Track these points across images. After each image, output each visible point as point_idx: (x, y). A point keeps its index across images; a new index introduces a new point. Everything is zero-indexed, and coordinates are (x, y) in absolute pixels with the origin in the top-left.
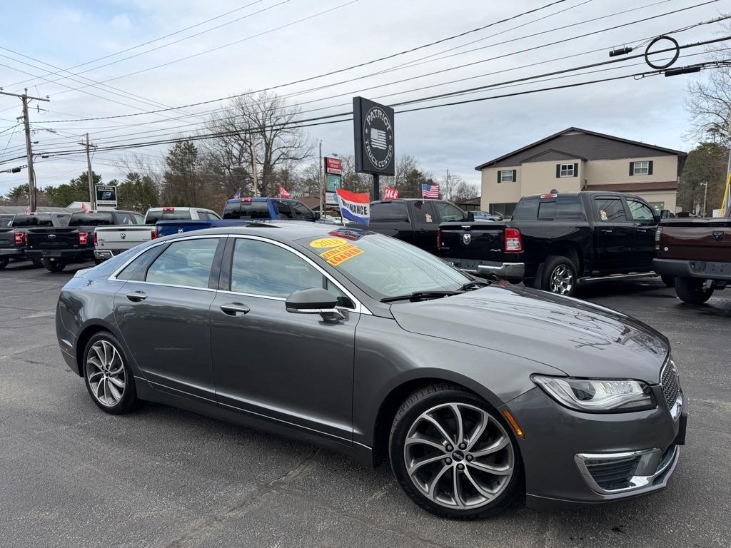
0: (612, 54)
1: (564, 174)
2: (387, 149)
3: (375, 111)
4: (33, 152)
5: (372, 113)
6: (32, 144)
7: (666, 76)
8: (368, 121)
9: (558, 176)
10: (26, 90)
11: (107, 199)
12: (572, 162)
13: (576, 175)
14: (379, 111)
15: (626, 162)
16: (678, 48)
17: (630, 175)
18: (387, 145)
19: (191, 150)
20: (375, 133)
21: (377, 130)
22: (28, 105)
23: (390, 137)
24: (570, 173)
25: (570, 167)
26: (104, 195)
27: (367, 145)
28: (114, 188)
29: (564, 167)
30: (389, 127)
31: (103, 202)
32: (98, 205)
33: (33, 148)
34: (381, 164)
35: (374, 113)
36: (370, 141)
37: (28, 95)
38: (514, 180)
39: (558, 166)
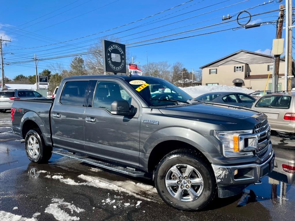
0: (223, 20)
1: (237, 70)
2: (121, 62)
3: (114, 46)
4: (3, 63)
5: (112, 47)
6: (3, 59)
7: (246, 29)
8: (110, 50)
9: (235, 71)
10: (1, 37)
11: (43, 82)
12: (241, 65)
13: (243, 71)
14: (116, 46)
15: (266, 65)
16: (251, 16)
17: (268, 71)
18: (122, 60)
19: (81, 61)
20: (113, 55)
21: (115, 54)
22: (2, 43)
23: (123, 57)
24: (240, 70)
25: (240, 67)
26: (42, 80)
27: (109, 60)
28: (47, 77)
29: (237, 68)
30: (122, 52)
31: (42, 83)
32: (40, 84)
33: (3, 61)
34: (117, 68)
35: (113, 47)
36: (111, 59)
37: (2, 39)
38: (216, 73)
39: (235, 67)
